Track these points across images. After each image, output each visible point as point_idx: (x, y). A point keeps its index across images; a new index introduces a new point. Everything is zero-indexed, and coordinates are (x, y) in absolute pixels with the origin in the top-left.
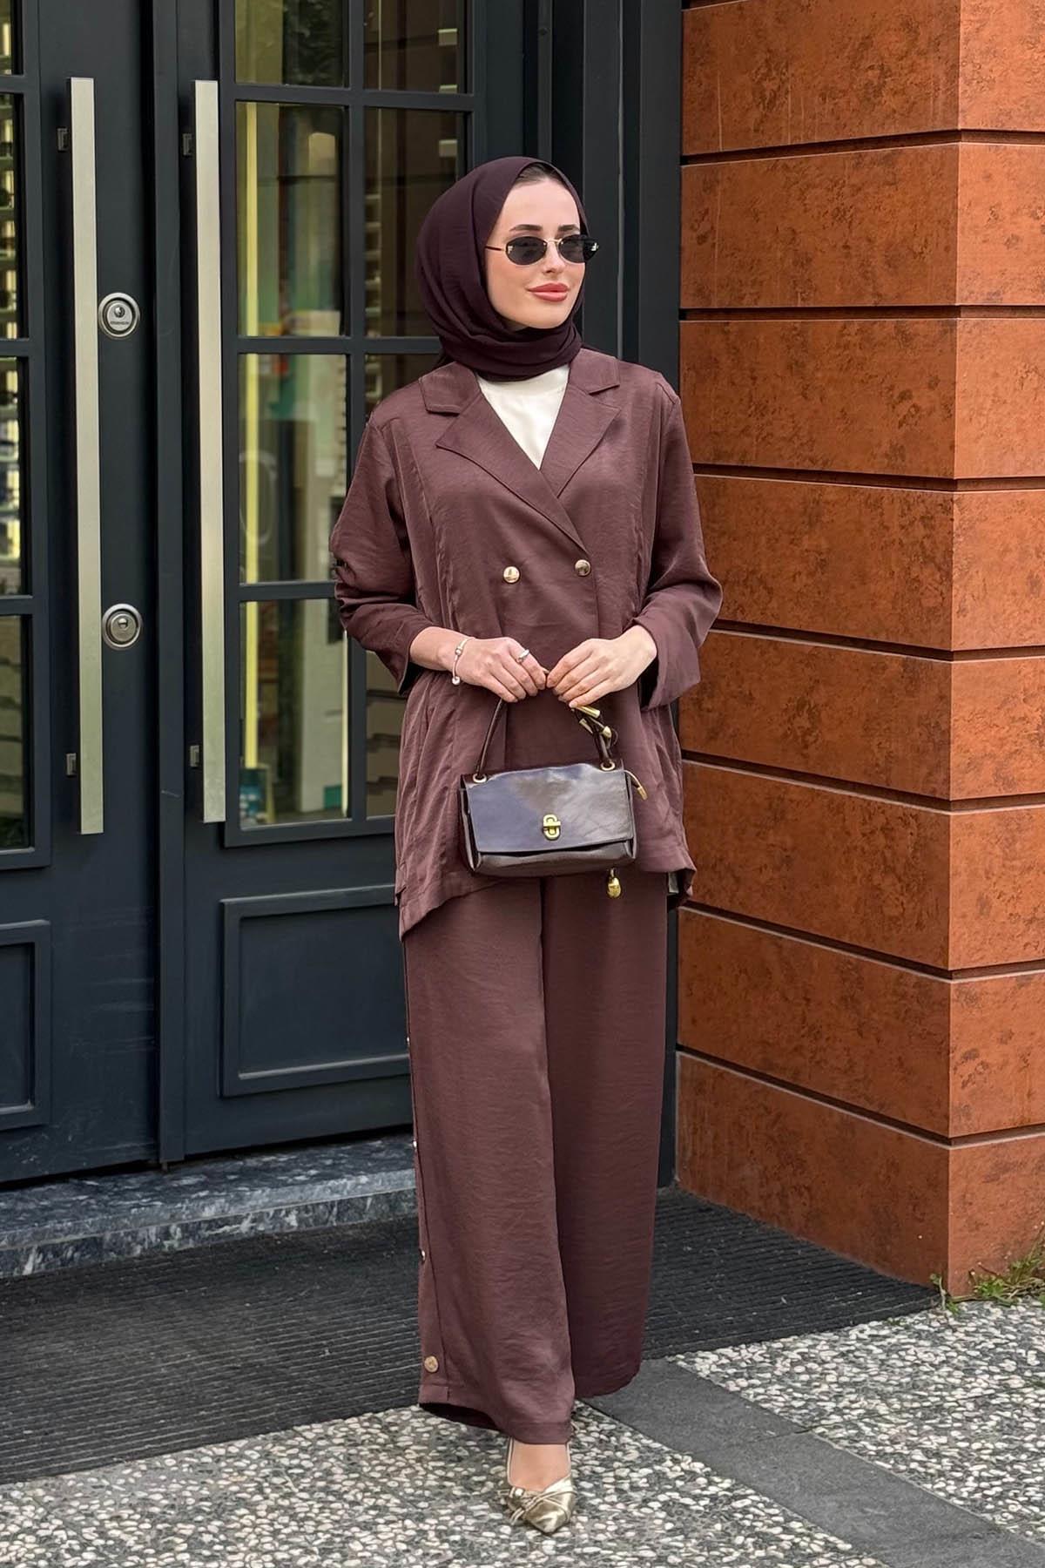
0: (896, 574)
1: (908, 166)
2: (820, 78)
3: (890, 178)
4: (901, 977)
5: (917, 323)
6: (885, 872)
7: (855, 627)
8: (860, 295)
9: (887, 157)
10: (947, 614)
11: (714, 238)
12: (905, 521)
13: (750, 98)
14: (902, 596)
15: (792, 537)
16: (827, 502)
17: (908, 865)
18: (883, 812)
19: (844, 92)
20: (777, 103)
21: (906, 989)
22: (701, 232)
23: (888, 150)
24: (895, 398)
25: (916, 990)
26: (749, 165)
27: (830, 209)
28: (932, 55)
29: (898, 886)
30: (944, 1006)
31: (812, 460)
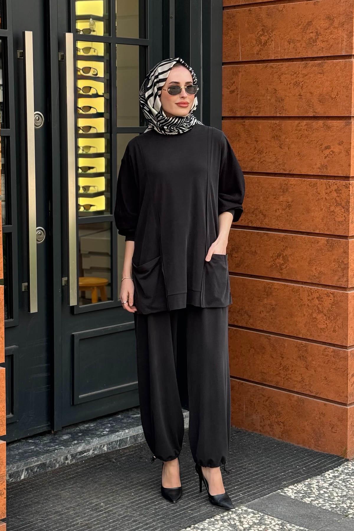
0: (323, 210)
1: (329, 67)
2: (287, 36)
3: (321, 71)
4: (326, 349)
5: (333, 122)
6: (319, 313)
7: (305, 228)
8: (307, 112)
9: (319, 64)
10: (347, 223)
11: (238, 91)
12: (328, 191)
13: (255, 42)
14: (327, 217)
15: (275, 197)
16: (291, 185)
17: (329, 310)
18: (317, 292)
19: (299, 41)
20: (268, 44)
21: (328, 353)
22: (231, 89)
23: (320, 61)
24: (323, 148)
25: (332, 354)
26: (254, 66)
27: (292, 82)
28: (340, 28)
29: (325, 318)
30: (346, 358)
31: (284, 170)
